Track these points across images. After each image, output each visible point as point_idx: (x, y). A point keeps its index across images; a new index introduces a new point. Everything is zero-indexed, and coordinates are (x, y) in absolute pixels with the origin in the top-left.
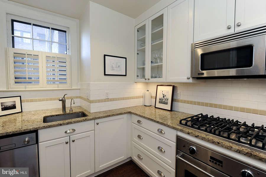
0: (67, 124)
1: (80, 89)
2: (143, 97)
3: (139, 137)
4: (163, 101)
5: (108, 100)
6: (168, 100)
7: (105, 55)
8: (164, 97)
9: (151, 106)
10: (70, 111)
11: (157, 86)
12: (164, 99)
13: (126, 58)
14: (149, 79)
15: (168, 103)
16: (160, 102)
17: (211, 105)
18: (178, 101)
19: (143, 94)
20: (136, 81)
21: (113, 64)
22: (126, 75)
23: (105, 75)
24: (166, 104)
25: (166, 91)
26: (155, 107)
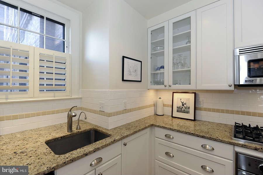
0: (94, 152)
1: (81, 98)
2: (155, 105)
3: (167, 154)
4: (183, 109)
5: (125, 111)
6: (189, 108)
7: (124, 57)
8: (183, 105)
9: (163, 115)
10: (77, 129)
11: (173, 93)
12: (184, 107)
13: (141, 62)
14: (170, 86)
15: (189, 111)
16: (178, 111)
17: (243, 113)
18: (200, 109)
19: (154, 102)
20: (148, 88)
21: (131, 67)
22: (141, 81)
23: (123, 80)
24: (188, 113)
25: (185, 99)
26: (172, 117)
